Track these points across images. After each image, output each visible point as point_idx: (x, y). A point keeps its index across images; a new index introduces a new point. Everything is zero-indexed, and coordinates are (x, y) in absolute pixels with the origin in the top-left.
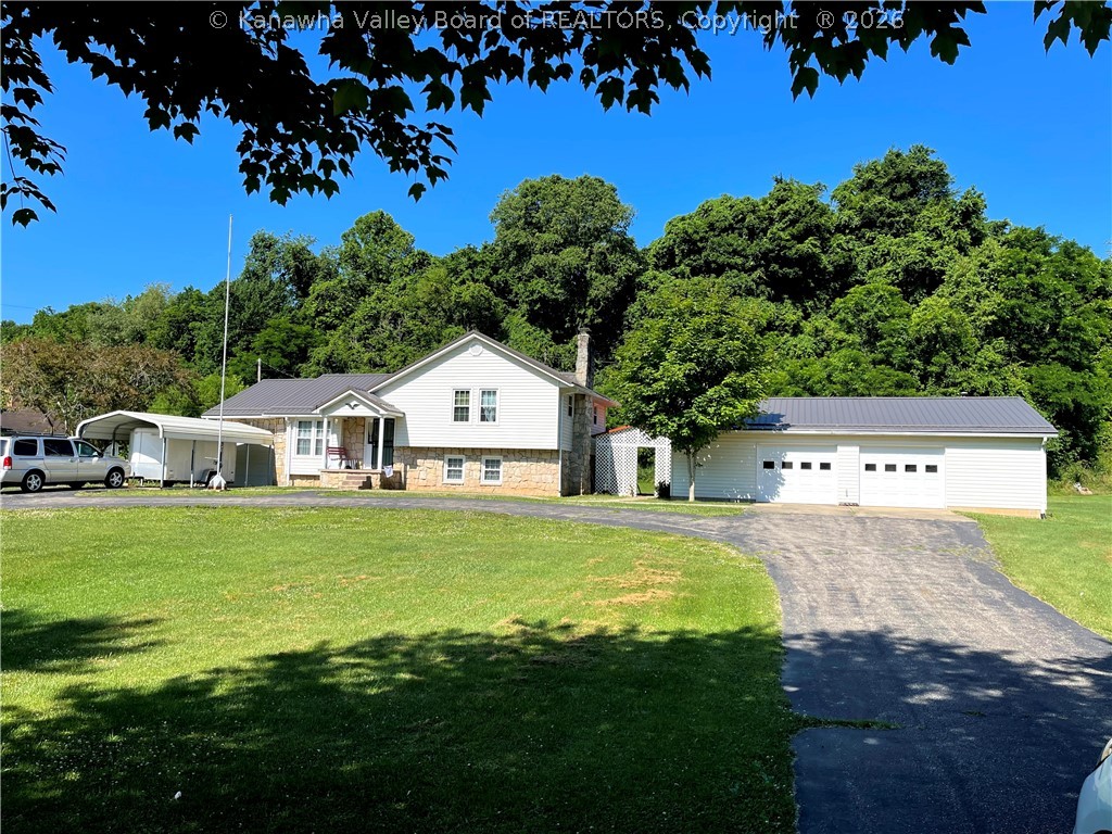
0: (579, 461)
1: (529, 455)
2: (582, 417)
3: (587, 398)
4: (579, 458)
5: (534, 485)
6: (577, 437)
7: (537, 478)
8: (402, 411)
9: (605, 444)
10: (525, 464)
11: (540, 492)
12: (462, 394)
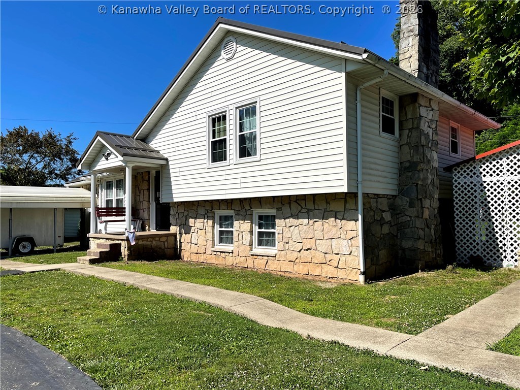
0: (412, 212)
1: (310, 205)
2: (415, 133)
3: (422, 101)
4: (411, 205)
5: (320, 257)
6: (407, 169)
7: (323, 246)
8: (166, 156)
9: (468, 180)
10: (306, 221)
11: (329, 271)
12: (218, 120)
